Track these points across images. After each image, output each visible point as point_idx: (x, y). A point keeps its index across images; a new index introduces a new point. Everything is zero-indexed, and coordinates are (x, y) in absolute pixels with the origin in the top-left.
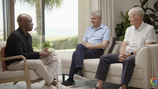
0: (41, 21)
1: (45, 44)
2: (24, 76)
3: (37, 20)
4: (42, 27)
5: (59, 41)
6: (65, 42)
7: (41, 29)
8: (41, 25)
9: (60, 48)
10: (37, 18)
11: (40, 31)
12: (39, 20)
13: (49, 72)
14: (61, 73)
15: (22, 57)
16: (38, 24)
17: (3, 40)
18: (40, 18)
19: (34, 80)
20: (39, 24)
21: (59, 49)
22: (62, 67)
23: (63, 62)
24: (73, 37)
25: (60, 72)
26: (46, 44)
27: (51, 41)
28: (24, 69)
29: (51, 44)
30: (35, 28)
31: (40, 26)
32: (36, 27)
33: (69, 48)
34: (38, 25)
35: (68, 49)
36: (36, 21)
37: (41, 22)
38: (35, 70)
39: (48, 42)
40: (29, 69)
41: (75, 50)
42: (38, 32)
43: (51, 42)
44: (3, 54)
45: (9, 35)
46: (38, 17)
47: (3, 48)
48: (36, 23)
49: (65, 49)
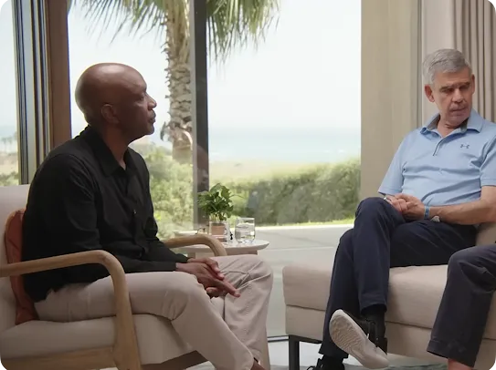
0: (189, 92)
1: (207, 197)
2: (114, 346)
3: (172, 88)
4: (194, 118)
5: (276, 183)
6: (302, 188)
7: (189, 129)
8: (192, 113)
9: (280, 216)
10: (173, 78)
11: (187, 139)
12: (180, 88)
13: (231, 327)
14: (282, 332)
15: (104, 258)
16: (176, 105)
17: (17, 182)
18: (185, 79)
19: (160, 361)
20: (180, 108)
21: (272, 220)
22: (288, 305)
23: (294, 281)
24: (338, 167)
25: (277, 327)
26: (212, 199)
27: (236, 184)
28: (113, 316)
29: (236, 199)
30: (164, 126)
31: (184, 115)
32: (168, 119)
33: (322, 218)
34: (179, 112)
35: (314, 220)
36: (169, 93)
37: (192, 97)
38: (167, 322)
39: (224, 187)
40: (135, 313)
41: (349, 224)
42: (176, 144)
43: (239, 189)
44: (14, 245)
45: (42, 160)
46: (176, 77)
47: (18, 213)
48: (168, 101)
49: (300, 221)
